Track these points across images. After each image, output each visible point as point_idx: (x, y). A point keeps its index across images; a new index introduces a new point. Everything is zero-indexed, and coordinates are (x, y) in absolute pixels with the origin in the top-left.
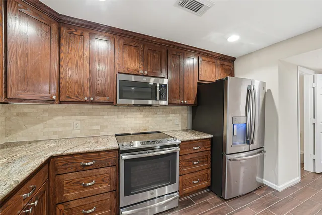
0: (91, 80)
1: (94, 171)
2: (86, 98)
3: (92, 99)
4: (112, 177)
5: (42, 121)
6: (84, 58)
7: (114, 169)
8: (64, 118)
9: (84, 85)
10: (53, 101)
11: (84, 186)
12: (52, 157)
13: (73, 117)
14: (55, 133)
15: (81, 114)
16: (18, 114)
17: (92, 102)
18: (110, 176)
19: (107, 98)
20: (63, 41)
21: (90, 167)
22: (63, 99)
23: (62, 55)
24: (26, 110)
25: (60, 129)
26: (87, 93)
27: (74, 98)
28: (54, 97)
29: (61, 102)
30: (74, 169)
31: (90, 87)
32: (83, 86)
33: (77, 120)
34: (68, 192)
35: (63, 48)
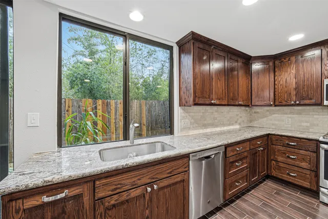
0: (297, 90)
1: (296, 150)
2: (293, 102)
3: (298, 102)
4: (312, 160)
5: (266, 117)
6: (292, 75)
7: (315, 155)
8: (279, 115)
9: (292, 93)
10: (271, 105)
11: (288, 157)
12: (269, 134)
13: (285, 115)
14: (273, 124)
15: (291, 113)
16: (255, 112)
17: (298, 105)
18: (310, 159)
19: (313, 101)
20: (276, 69)
21: (293, 147)
22: (277, 103)
23: (276, 78)
24: (258, 110)
25: (277, 123)
26: (294, 98)
27: (284, 103)
28: (272, 103)
29: (276, 106)
30: (282, 144)
31: (296, 95)
32: (290, 94)
33: (288, 117)
34: (278, 156)
35: (276, 73)
